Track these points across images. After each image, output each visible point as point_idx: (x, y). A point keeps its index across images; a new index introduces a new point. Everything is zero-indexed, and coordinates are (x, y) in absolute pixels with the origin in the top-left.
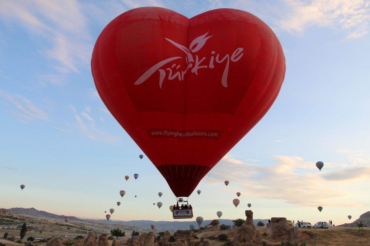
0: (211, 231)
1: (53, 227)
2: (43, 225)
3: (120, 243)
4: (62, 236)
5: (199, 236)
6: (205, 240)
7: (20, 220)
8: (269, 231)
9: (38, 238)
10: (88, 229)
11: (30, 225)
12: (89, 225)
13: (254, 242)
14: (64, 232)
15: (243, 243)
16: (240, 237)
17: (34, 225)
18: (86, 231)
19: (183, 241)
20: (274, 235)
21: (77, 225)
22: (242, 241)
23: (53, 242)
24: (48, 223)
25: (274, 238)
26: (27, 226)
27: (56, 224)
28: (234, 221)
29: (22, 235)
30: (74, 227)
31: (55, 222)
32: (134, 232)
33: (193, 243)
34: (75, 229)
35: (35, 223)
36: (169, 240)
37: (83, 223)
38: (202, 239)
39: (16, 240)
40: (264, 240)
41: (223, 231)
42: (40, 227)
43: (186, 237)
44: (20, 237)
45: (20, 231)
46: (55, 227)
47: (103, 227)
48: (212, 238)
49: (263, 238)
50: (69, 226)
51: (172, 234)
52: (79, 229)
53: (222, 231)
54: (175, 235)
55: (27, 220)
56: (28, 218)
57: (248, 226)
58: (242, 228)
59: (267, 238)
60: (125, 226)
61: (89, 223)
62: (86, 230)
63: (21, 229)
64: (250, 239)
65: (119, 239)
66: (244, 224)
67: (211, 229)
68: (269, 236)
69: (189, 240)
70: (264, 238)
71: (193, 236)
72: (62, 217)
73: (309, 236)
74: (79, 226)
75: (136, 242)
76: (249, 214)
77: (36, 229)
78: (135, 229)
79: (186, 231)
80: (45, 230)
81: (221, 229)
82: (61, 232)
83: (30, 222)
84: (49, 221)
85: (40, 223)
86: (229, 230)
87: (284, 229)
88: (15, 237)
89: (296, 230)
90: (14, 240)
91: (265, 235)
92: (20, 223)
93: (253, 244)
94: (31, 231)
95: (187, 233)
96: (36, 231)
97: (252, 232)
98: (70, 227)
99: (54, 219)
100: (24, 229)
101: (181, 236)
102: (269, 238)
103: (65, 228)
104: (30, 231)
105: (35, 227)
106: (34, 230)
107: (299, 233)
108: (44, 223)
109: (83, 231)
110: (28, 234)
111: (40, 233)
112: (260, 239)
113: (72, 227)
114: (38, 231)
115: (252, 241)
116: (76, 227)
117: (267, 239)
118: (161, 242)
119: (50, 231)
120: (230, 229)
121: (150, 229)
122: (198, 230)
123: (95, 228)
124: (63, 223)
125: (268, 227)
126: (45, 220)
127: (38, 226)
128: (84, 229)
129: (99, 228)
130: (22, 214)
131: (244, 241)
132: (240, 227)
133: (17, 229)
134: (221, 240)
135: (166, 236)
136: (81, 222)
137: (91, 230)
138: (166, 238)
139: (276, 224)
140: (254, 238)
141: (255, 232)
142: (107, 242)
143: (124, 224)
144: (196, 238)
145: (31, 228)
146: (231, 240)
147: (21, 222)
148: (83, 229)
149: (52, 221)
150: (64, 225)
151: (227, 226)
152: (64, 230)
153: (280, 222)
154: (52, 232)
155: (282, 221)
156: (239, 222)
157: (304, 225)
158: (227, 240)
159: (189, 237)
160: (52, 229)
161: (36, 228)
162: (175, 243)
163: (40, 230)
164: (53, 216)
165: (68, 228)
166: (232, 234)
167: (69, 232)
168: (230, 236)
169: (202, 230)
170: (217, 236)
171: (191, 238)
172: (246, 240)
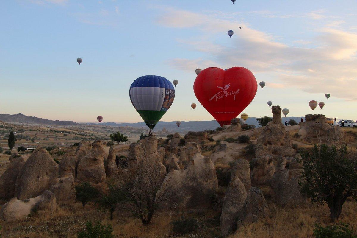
0: (230, 132)
1: (46, 134)
2: (34, 133)
3: (121, 149)
4: (58, 144)
5: (215, 138)
6: (222, 143)
7: (7, 128)
8: (302, 132)
9: (30, 148)
10: (88, 135)
11: (20, 134)
12: (89, 130)
13: (282, 144)
14: (60, 139)
15: (269, 146)
16: (264, 139)
17: (24, 134)
18: (87, 137)
19: (195, 145)
20: (308, 136)
21: (76, 131)
22: (266, 143)
23: (37, 152)
24: (41, 130)
25: (308, 139)
26: (16, 134)
27: (51, 130)
28: (258, 119)
29: (11, 145)
30: (71, 133)
31: (49, 129)
32: (142, 135)
33: (207, 146)
34: (72, 136)
35: (26, 131)
36: (178, 144)
37: (82, 127)
38: (219, 141)
39: (4, 151)
40: (294, 142)
41: (245, 131)
42: (31, 135)
43: (199, 140)
44: (8, 148)
45: (8, 141)
46: (49, 134)
47: (106, 131)
48: (230, 140)
49: (293, 140)
50: (66, 132)
51: (183, 136)
52: (78, 134)
53: (243, 132)
54: (186, 138)
55: (16, 128)
56: (15, 125)
57: (274, 125)
58: (267, 128)
59: (299, 139)
60: (132, 129)
61: (89, 128)
62: (86, 135)
63: (9, 138)
64: (278, 141)
65: (120, 144)
66: (270, 123)
67: (230, 129)
68: (301, 137)
69: (202, 143)
70: (295, 140)
71: (207, 138)
72: (57, 122)
73: (355, 137)
74: (77, 132)
75: (138, 148)
76: (276, 110)
77: (27, 138)
78: (143, 132)
79: (199, 132)
80: (37, 138)
81: (242, 129)
82: (57, 140)
83: (19, 131)
84: (41, 128)
85: (30, 131)
86: (253, 131)
87: (322, 129)
88: (2, 148)
89: (337, 129)
90: (2, 151)
91: (297, 136)
92: (7, 132)
93: (281, 147)
94: (21, 141)
95: (200, 135)
96: (27, 140)
97: (279, 132)
98: (67, 134)
99: (47, 126)
100: (12, 139)
101: (193, 138)
102: (301, 140)
103: (61, 135)
104: (19, 140)
105: (25, 136)
106: (25, 139)
107: (341, 134)
108: (35, 131)
109: (83, 137)
110: (18, 143)
111: (32, 142)
112: (289, 141)
113: (69, 133)
114: (30, 140)
115: (279, 144)
116: (74, 133)
117: (299, 141)
118: (170, 146)
119: (44, 139)
120: (253, 129)
121: (161, 131)
122: (214, 131)
123: (97, 133)
124: (57, 129)
125: (301, 127)
126: (36, 127)
127: (29, 134)
128: (84, 135)
129: (102, 133)
130: (9, 121)
131: (270, 143)
132: (265, 127)
133: (4, 139)
134: (242, 142)
135: (176, 139)
136: (79, 127)
137: (92, 135)
138: (175, 142)
139: (311, 123)
140: (281, 140)
141: (284, 132)
142: (103, 150)
143: (131, 127)
144: (211, 140)
145: (21, 137)
146: (253, 142)
147: (8, 130)
148: (82, 135)
149: (45, 127)
150: (60, 132)
151: (250, 126)
152: (59, 137)
153: (317, 121)
154: (46, 140)
155: (320, 119)
156: (264, 121)
157: (348, 124)
158: (249, 142)
159: (203, 139)
160: (46, 137)
161: (27, 136)
162: (185, 147)
163: (32, 138)
164: (46, 122)
165: (65, 135)
166: (256, 135)
167: (66, 139)
168: (253, 138)
169: (220, 130)
170: (236, 138)
171: (206, 141)
172: (272, 143)
